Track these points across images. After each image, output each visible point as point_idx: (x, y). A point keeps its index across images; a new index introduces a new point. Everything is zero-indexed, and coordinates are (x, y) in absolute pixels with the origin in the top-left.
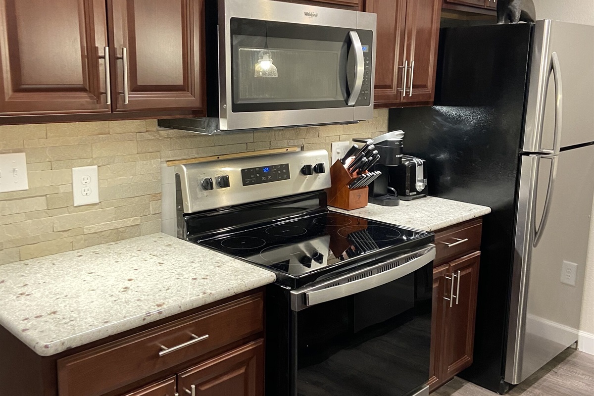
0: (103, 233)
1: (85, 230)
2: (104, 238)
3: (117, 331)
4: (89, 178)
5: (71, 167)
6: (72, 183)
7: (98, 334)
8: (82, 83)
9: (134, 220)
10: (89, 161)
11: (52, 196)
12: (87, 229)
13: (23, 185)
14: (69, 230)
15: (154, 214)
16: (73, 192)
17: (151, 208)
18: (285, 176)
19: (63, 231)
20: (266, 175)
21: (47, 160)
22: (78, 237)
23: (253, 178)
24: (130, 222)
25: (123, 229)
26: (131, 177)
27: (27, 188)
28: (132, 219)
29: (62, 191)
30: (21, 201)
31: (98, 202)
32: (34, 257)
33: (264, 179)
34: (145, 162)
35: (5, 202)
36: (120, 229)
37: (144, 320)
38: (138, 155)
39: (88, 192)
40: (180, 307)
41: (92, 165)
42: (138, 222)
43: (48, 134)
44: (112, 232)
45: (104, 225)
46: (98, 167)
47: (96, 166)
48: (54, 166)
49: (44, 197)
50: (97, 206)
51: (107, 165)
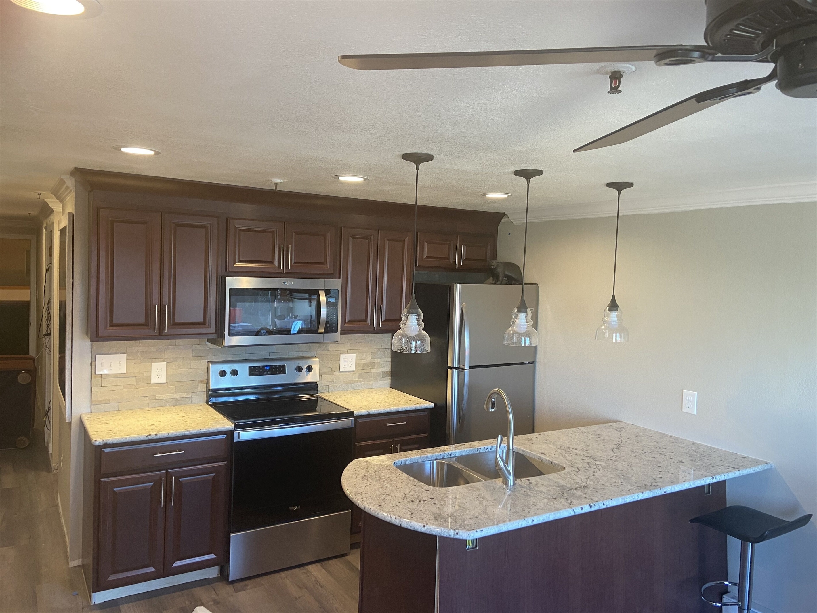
0: (167, 400)
1: (156, 397)
2: (168, 403)
3: (131, 440)
4: (161, 369)
5: (151, 363)
6: (151, 371)
7: (121, 439)
8: (144, 322)
9: (187, 394)
10: (162, 360)
11: (139, 377)
12: (157, 396)
13: (123, 370)
14: (146, 397)
15: (201, 392)
16: (151, 376)
17: (199, 388)
18: (282, 372)
19: (144, 397)
20: (269, 370)
21: (138, 358)
22: (152, 401)
23: (257, 372)
24: (184, 395)
25: (180, 399)
26: (187, 370)
27: (125, 372)
28: (186, 394)
29: (145, 375)
30: (122, 379)
31: (165, 382)
32: (126, 409)
33: (265, 373)
34: (197, 362)
35: (113, 379)
36: (178, 399)
37: (147, 437)
38: (192, 358)
39: (160, 377)
40: (168, 434)
41: (163, 362)
42: (190, 395)
43: (140, 345)
44: (173, 400)
45: (168, 395)
46: (167, 363)
47: (166, 363)
48: (141, 362)
49: (135, 378)
50: (165, 385)
51: (173, 362)
